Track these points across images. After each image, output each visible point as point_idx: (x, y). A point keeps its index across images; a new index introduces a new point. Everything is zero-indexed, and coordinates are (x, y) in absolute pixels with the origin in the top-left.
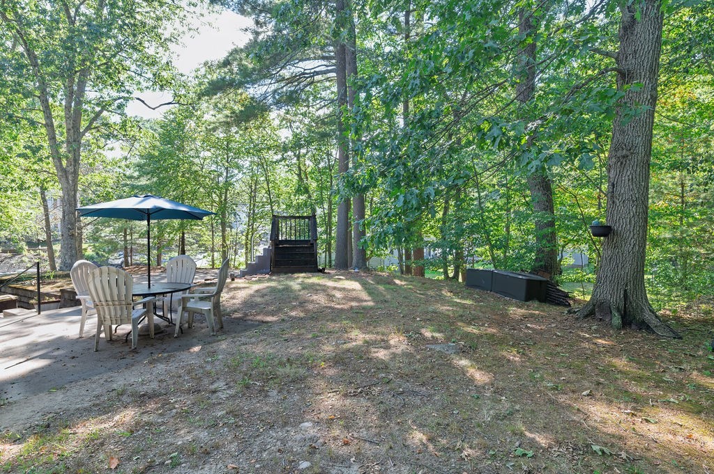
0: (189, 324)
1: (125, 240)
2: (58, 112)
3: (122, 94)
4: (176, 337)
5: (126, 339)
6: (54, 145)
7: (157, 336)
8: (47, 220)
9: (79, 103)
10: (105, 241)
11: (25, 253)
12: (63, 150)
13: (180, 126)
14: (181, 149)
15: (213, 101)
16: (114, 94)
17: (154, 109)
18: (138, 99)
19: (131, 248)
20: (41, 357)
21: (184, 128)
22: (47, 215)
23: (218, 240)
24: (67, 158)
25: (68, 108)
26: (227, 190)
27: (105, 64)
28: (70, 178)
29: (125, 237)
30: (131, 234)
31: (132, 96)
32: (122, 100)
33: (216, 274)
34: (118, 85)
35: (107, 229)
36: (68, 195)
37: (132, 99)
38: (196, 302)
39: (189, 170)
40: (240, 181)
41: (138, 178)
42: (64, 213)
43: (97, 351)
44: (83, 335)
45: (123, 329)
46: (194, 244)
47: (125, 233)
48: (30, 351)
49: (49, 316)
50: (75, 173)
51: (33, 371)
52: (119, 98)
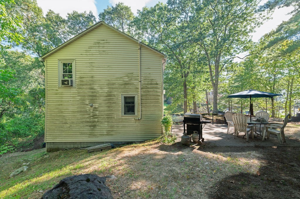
0: (268, 137)
1: (229, 105)
2: (213, 67)
3: (232, 57)
4: (263, 141)
5: (243, 137)
6: (212, 77)
7: (255, 139)
8: (207, 98)
9: (218, 63)
10: (223, 105)
11: (201, 107)
12: (214, 78)
13: (251, 62)
14: (252, 71)
15: (271, 49)
16: (229, 57)
17: (242, 59)
18: (237, 57)
19: (231, 107)
20: (219, 137)
21: (253, 62)
22: (207, 97)
23: (269, 106)
24: (215, 80)
25: (215, 66)
26: (274, 84)
27: (227, 49)
28: (216, 86)
29: (229, 103)
30: (231, 103)
31: (235, 56)
32: (232, 59)
33: (272, 119)
34: (231, 54)
35: (223, 101)
36: (215, 91)
37: (235, 57)
38: (271, 129)
39: (256, 78)
40: (282, 80)
41: (234, 83)
42: (214, 96)
43: (235, 139)
44: (228, 133)
45: (241, 134)
46: (257, 106)
47: (229, 102)
48: (216, 134)
49: (216, 126)
50: (217, 84)
51: (219, 140)
52: (231, 58)
